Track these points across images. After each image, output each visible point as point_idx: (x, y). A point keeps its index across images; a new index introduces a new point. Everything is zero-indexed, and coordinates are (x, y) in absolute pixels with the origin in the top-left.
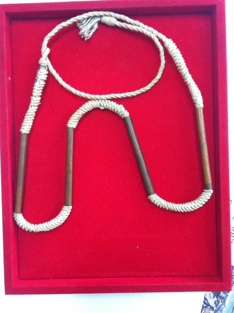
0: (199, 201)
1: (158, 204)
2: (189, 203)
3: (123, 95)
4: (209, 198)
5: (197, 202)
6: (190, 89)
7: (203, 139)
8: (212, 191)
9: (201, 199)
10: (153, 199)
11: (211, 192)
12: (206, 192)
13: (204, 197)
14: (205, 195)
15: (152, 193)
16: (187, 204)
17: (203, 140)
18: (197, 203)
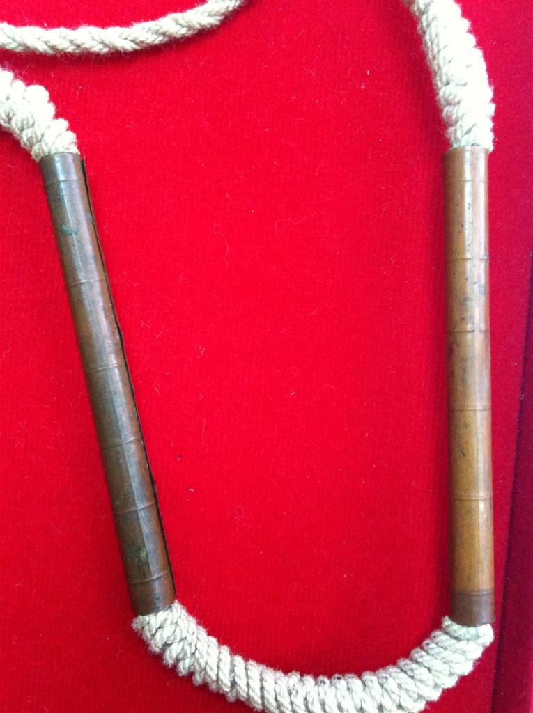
0: (409, 684)
1: (181, 665)
2: (356, 683)
3: (61, 39)
4: (466, 668)
5: (400, 686)
6: (427, 37)
7: (469, 327)
8: (485, 634)
9: (420, 672)
10: (158, 636)
11: (481, 641)
12: (457, 638)
13: (436, 664)
14: (445, 654)
15: (159, 605)
16: (342, 684)
17: (469, 336)
18: (395, 689)
